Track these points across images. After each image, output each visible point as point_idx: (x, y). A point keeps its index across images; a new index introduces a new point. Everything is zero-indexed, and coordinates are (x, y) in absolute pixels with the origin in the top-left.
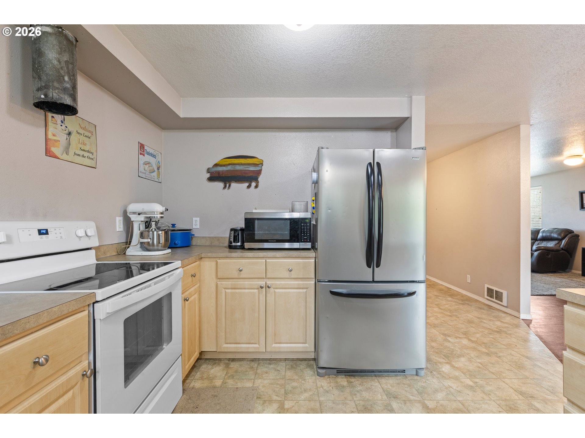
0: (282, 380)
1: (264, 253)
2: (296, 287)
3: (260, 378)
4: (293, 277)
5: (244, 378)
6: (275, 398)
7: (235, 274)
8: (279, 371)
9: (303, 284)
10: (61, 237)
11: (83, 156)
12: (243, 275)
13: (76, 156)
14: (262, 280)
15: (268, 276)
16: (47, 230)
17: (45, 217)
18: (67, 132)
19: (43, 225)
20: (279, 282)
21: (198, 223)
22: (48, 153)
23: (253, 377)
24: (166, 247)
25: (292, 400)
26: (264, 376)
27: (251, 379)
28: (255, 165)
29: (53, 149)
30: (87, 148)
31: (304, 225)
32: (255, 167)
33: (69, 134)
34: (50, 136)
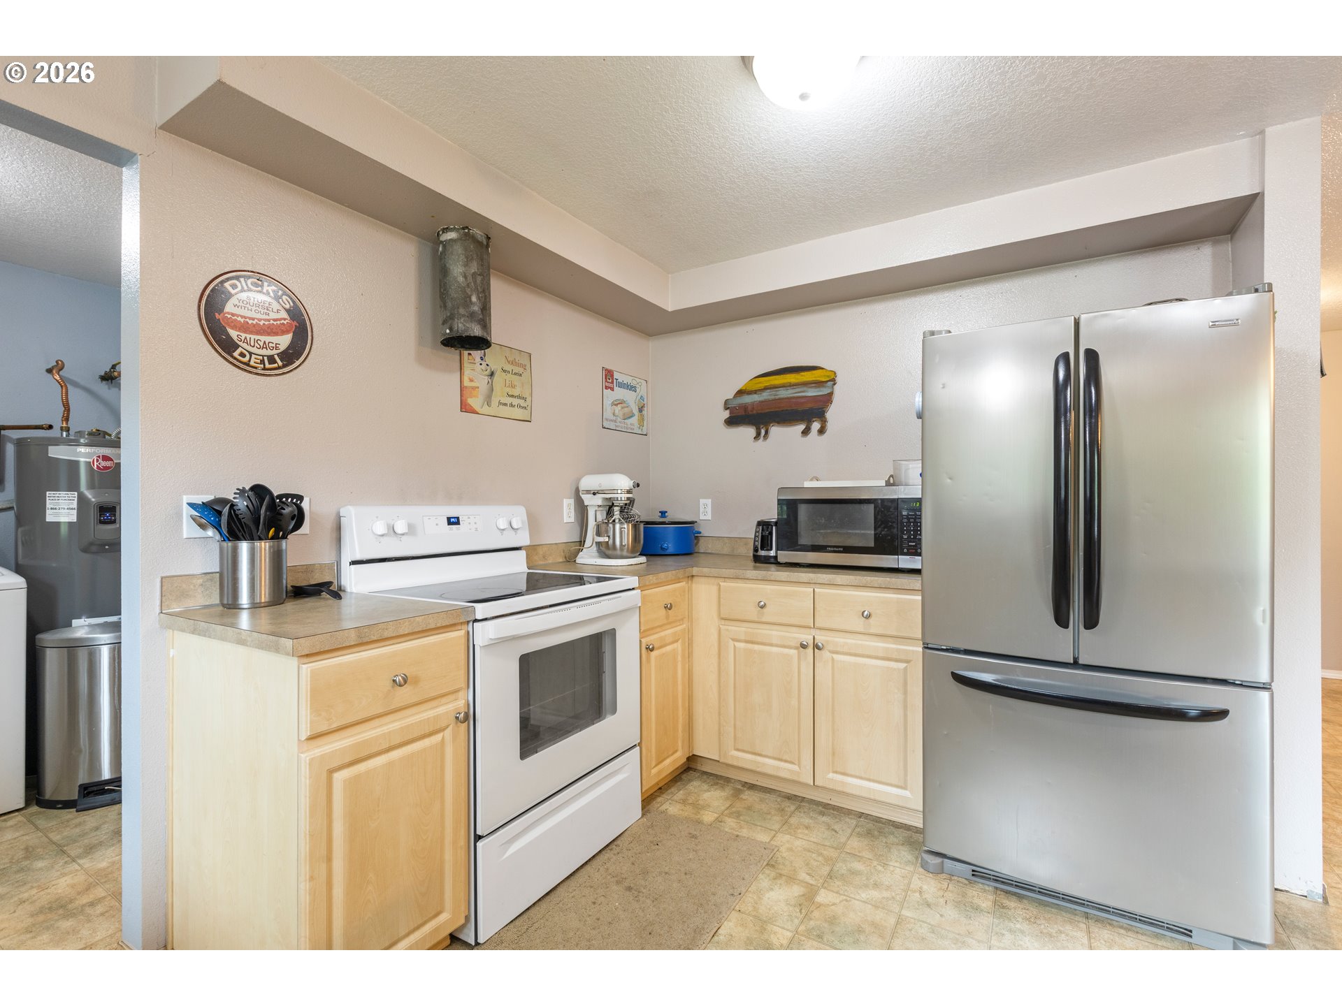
0: (833, 850)
1: (810, 575)
2: (881, 655)
3: (790, 834)
4: (873, 631)
5: (758, 824)
6: (803, 876)
7: (753, 613)
8: (836, 831)
9: (898, 650)
10: (476, 529)
11: (512, 405)
12: (768, 615)
13: (501, 406)
14: (808, 630)
15: (817, 625)
16: (458, 518)
17: (460, 499)
18: (488, 372)
19: (453, 511)
20: (842, 640)
21: (709, 509)
22: (465, 408)
23: (776, 827)
24: (633, 553)
25: (837, 893)
26: (800, 831)
27: (771, 830)
28: (819, 384)
29: (471, 401)
30: (516, 392)
31: (908, 515)
32: (818, 389)
33: (492, 374)
34: (466, 383)
